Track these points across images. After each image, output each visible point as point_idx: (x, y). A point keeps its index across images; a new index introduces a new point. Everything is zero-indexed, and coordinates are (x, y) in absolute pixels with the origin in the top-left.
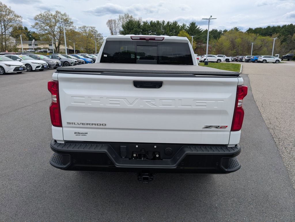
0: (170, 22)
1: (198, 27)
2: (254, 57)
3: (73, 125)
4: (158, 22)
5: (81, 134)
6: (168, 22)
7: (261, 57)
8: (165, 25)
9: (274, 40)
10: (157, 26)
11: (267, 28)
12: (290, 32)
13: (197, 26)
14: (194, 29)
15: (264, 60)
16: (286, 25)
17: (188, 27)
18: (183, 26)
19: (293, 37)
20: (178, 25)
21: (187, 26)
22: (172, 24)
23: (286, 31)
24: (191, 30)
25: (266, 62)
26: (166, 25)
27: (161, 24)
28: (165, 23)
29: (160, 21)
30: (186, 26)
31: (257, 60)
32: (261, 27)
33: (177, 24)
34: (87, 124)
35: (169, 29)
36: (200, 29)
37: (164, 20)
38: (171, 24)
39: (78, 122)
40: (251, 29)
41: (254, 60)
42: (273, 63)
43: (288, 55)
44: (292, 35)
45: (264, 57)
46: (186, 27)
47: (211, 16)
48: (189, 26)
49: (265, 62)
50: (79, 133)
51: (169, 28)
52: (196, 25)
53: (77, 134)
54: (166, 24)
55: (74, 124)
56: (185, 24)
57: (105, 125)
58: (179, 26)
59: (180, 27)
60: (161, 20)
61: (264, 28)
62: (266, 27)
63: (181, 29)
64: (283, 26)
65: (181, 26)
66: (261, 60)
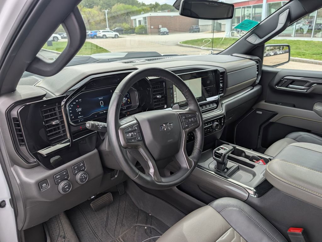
2: (91, 32)
7: (100, 31)
9: (106, 13)
12: (108, 5)
15: (103, 35)
19: (112, 10)
25: (107, 38)
31: (96, 35)
41: (93, 36)
42: (113, 38)
43: (117, 29)
44: (111, 8)
45: (103, 32)
49: (104, 37)
66: (101, 35)
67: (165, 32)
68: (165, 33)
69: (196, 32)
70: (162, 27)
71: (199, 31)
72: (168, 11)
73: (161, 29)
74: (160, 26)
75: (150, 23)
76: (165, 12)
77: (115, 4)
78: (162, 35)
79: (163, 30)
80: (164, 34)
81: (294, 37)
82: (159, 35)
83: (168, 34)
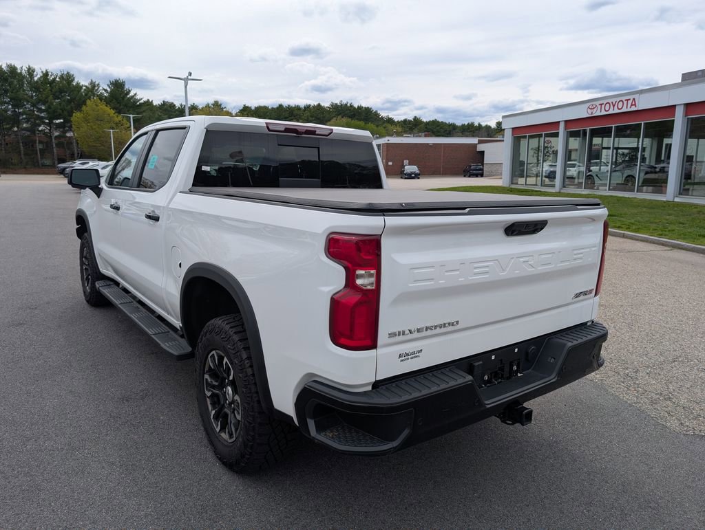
0: (50, 74)
1: (132, 94)
3: (401, 338)
4: (13, 69)
5: (409, 357)
6: (44, 71)
8: (36, 79)
10: (10, 80)
11: (277, 108)
13: (130, 91)
14: (123, 98)
16: (310, 105)
17: (106, 90)
18: (90, 87)
20: (78, 84)
21: (104, 89)
22: (57, 79)
23: (311, 116)
24: (116, 99)
26: (39, 79)
27: (24, 77)
28: (35, 73)
29: (19, 67)
30: (101, 88)
32: (267, 105)
33: (74, 80)
34: (427, 328)
35: (51, 90)
36: (138, 97)
37: (33, 66)
38: (54, 79)
39: (409, 328)
40: (247, 107)
46: (101, 91)
47: (190, 74)
48: (109, 90)
50: (407, 355)
51: (49, 88)
52: (127, 87)
53: (404, 358)
54: (39, 76)
55: (404, 332)
56: (97, 83)
57: (457, 322)
58: (79, 87)
59: (84, 88)
60: (21, 65)
61: (272, 108)
62: (275, 107)
63: (86, 95)
64: (305, 107)
65: (86, 86)
67: (412, 173)
68: (413, 175)
69: (477, 176)
70: (410, 164)
71: (482, 175)
72: (426, 136)
73: (406, 167)
74: (406, 162)
75: (387, 155)
76: (420, 136)
77: (332, 118)
78: (406, 178)
79: (410, 169)
80: (410, 176)
81: (609, 190)
82: (402, 178)
83: (419, 178)
